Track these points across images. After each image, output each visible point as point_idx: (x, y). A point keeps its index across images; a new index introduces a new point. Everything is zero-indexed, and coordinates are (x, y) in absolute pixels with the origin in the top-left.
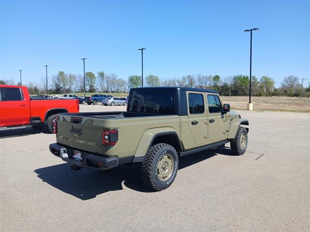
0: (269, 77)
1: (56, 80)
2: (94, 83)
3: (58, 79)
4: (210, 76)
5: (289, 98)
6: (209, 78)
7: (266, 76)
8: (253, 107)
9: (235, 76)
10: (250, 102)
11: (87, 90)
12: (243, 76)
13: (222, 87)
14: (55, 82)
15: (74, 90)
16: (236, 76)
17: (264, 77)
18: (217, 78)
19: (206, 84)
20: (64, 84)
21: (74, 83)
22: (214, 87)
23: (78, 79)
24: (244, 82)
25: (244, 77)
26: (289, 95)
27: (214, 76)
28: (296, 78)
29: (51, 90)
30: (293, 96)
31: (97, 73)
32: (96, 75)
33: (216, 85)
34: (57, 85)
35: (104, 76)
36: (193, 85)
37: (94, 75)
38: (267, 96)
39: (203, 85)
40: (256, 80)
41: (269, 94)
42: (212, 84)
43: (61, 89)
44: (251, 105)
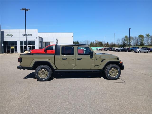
1: (123, 40)
2: (143, 40)
3: (124, 40)
11: (139, 44)
14: (123, 41)
15: (132, 45)
20: (127, 42)
21: (133, 41)
23: (134, 39)
29: (121, 45)
31: (146, 35)
32: (145, 36)
34: (124, 43)
35: (149, 36)
37: (143, 36)
43: (125, 45)
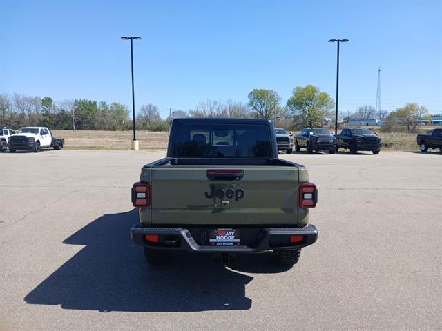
0: (122, 104)
4: (37, 97)
5: (151, 133)
6: (34, 101)
7: (117, 103)
8: (139, 146)
9: (76, 101)
10: (134, 139)
12: (89, 100)
13: (58, 115)
16: (79, 100)
17: (115, 104)
18: (47, 101)
19: (29, 111)
22: (43, 115)
24: (89, 110)
25: (90, 102)
26: (151, 129)
27: (42, 98)
28: (155, 107)
30: (155, 131)
33: (47, 112)
36: (7, 110)
38: (123, 130)
39: (25, 111)
40: (107, 108)
41: (126, 127)
42: (41, 110)
44: (137, 143)
